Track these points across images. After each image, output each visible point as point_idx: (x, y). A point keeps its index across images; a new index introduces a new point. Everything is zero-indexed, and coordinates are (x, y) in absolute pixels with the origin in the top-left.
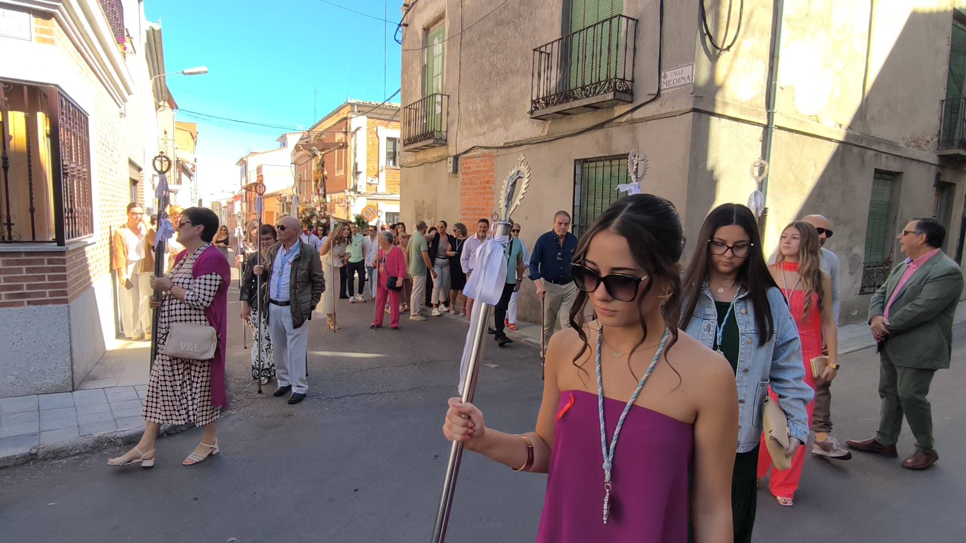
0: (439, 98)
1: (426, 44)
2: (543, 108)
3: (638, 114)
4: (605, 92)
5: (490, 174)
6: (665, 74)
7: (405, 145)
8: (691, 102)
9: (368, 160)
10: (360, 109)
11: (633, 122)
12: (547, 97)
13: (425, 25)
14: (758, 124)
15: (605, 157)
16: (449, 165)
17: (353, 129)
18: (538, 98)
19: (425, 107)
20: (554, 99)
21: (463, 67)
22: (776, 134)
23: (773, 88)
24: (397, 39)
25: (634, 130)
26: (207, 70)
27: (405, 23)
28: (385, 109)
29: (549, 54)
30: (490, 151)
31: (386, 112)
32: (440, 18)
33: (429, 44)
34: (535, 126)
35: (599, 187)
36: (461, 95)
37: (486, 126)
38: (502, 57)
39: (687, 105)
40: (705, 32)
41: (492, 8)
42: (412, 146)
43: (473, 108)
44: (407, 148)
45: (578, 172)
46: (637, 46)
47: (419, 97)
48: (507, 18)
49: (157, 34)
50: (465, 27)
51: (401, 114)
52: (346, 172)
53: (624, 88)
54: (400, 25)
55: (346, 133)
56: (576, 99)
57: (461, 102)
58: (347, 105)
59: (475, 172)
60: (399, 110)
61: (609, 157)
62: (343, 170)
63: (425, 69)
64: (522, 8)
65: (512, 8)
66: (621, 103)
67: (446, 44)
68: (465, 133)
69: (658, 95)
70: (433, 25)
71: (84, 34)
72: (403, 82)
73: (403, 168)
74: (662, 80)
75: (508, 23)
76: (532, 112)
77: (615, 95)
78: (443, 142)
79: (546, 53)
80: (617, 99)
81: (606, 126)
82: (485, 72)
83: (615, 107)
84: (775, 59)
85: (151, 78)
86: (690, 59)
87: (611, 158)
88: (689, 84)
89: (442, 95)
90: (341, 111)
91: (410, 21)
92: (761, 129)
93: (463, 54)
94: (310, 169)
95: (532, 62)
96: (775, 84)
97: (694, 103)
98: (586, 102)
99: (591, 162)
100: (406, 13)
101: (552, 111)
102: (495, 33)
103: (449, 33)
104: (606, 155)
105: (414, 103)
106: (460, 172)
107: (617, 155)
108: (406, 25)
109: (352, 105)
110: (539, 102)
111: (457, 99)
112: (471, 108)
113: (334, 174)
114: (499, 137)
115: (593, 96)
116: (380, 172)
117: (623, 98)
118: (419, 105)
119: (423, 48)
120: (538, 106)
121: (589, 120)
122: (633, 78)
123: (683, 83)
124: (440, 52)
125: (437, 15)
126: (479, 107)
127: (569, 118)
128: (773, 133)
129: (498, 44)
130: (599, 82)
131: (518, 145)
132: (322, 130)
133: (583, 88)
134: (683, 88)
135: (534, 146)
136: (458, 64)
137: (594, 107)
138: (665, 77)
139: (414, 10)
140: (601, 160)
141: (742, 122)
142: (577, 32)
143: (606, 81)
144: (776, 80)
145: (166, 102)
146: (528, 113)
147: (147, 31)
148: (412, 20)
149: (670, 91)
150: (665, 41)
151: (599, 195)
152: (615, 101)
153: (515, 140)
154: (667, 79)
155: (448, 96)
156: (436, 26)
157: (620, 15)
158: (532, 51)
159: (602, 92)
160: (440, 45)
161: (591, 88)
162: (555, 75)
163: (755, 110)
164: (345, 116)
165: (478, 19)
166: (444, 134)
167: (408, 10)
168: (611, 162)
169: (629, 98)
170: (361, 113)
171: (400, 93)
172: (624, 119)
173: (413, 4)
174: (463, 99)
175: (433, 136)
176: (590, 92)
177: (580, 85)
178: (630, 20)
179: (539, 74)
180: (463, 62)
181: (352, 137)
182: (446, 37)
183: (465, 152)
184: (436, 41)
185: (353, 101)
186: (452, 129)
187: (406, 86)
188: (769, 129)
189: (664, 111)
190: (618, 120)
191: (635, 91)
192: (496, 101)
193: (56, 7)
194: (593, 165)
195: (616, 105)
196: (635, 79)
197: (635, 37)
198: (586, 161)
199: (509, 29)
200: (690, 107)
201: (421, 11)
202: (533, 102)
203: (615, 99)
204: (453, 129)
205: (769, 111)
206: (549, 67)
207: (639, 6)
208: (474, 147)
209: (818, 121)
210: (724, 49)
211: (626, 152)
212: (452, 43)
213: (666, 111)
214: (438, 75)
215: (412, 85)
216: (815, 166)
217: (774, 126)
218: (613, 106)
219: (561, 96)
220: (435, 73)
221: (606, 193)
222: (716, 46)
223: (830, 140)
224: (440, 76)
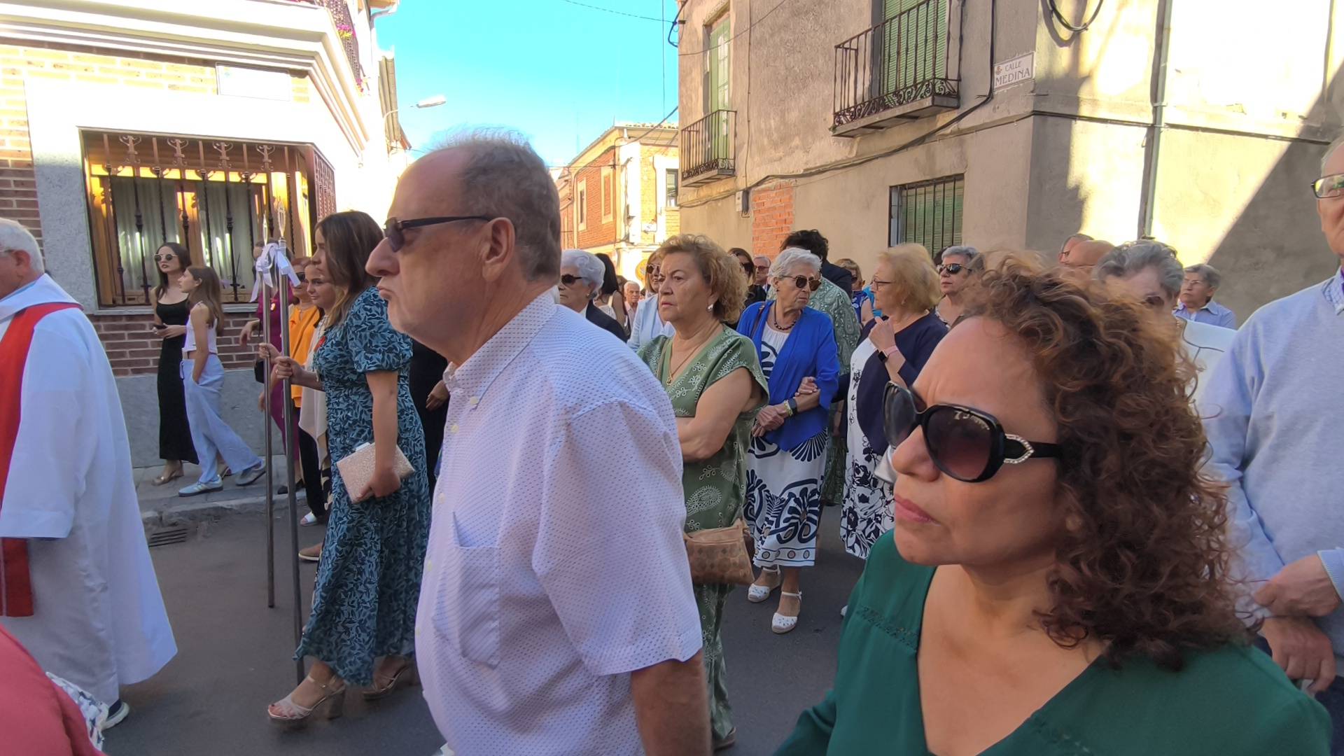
0: (724, 115)
1: (708, 44)
2: (849, 122)
3: (966, 123)
4: (922, 97)
5: (787, 210)
6: (998, 68)
7: (683, 179)
8: (1031, 102)
9: (643, 201)
10: (631, 134)
11: (961, 133)
12: (853, 107)
13: (706, 21)
14: (1138, 124)
15: (927, 181)
16: (737, 201)
17: (622, 162)
18: (843, 109)
19: (707, 128)
20: (863, 109)
21: (753, 73)
22: (1166, 136)
23: (1162, 70)
24: (671, 41)
25: (961, 144)
27: (682, 19)
28: (662, 131)
29: (854, 51)
30: (787, 180)
31: (664, 135)
32: (725, 9)
33: (713, 45)
34: (841, 145)
36: (751, 112)
37: (781, 149)
38: (800, 57)
39: (1026, 108)
40: (1051, 8)
42: (691, 180)
43: (766, 125)
44: (686, 182)
45: (894, 202)
46: (964, 32)
47: (700, 115)
49: (390, 64)
50: (755, 20)
51: (679, 137)
52: (615, 217)
53: (947, 90)
54: (675, 23)
55: (614, 166)
57: (751, 118)
58: (612, 131)
59: (769, 209)
60: (677, 132)
61: (932, 180)
62: (611, 215)
63: (707, 79)
66: (945, 109)
67: (732, 41)
68: (757, 159)
69: (990, 97)
70: (716, 20)
71: (331, 86)
72: (681, 96)
73: (683, 209)
74: (996, 76)
75: (807, 13)
76: (834, 128)
77: (933, 100)
78: (731, 173)
79: (851, 50)
80: (937, 106)
81: (927, 140)
82: (780, 78)
83: (938, 116)
84: (1165, 32)
85: (383, 115)
86: (1030, 47)
87: (935, 182)
88: (1027, 79)
89: (728, 111)
90: (608, 139)
91: (688, 16)
92: (1144, 131)
93: (753, 56)
94: (570, 216)
95: (833, 62)
96: (1165, 68)
97: (1035, 104)
98: (898, 111)
99: (910, 188)
100: (683, 6)
101: (859, 125)
102: (791, 26)
103: (735, 30)
104: (928, 178)
105: (693, 125)
106: (751, 210)
107: (942, 178)
108: (683, 22)
109: (621, 129)
110: (843, 115)
111: (746, 116)
112: (763, 126)
113: (601, 221)
114: (797, 163)
115: (908, 102)
116: (658, 216)
117: (945, 104)
118: (701, 126)
119: (705, 52)
120: (842, 119)
121: (907, 133)
122: (959, 75)
123: (1021, 79)
124: (726, 55)
125: (720, 6)
126: (773, 124)
127: (882, 133)
128: (1162, 135)
129: (795, 41)
130: (914, 85)
131: (821, 171)
132: (584, 165)
134: (1022, 85)
135: (840, 171)
136: (747, 70)
138: (998, 73)
139: (692, 3)
140: (923, 186)
141: (1111, 123)
142: (888, 21)
143: (923, 83)
144: (1166, 60)
145: (398, 142)
146: (830, 129)
147: (380, 62)
148: (690, 15)
149: (1005, 90)
150: (999, 24)
152: (936, 108)
153: (818, 165)
154: (1002, 74)
155: (736, 112)
156: (719, 21)
158: (834, 49)
159: (919, 98)
160: (726, 44)
163: (1132, 105)
164: (612, 144)
165: (770, 8)
166: (732, 162)
167: (685, 2)
168: (935, 187)
169: (953, 102)
170: (632, 139)
171: (677, 111)
172: (948, 131)
174: (754, 114)
175: (717, 165)
180: (753, 66)
181: (622, 171)
182: (732, 36)
183: (758, 184)
184: (721, 40)
185: (622, 124)
186: (740, 154)
187: (684, 103)
188: (1156, 129)
189: (997, 117)
190: (942, 132)
191: (962, 93)
192: (793, 116)
193: (310, 65)
194: (912, 192)
195: (939, 112)
196: (962, 76)
197: (962, 21)
198: (903, 187)
199: (808, 20)
200: (1030, 109)
201: (700, 2)
202: (836, 115)
203: (933, 105)
204: (742, 155)
205: (1156, 105)
206: (857, 68)
208: (768, 177)
209: (1243, 112)
210: (1080, 28)
211: (953, 173)
212: (739, 43)
213: (1000, 118)
214: (724, 85)
215: (692, 100)
216: (1239, 176)
217: (1163, 125)
218: (934, 115)
219: (869, 105)
220: (720, 83)
221: (929, 227)
222: (1067, 26)
223: (1266, 137)
224: (726, 87)
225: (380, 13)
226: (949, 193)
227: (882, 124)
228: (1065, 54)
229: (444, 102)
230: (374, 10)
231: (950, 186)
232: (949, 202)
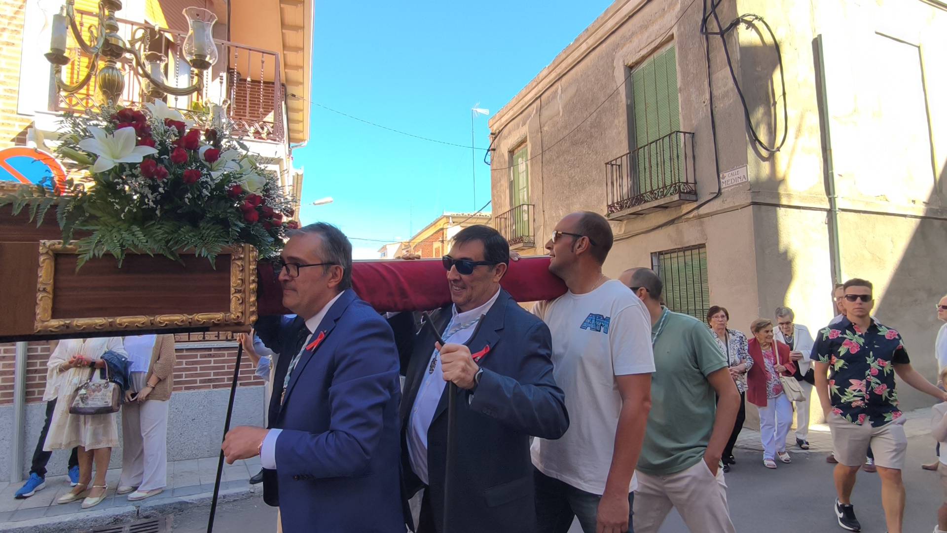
0: (525, 207)
1: (512, 163)
2: (619, 211)
3: (703, 210)
4: (671, 194)
6: (723, 175)
8: (750, 197)
10: (455, 220)
11: (700, 217)
12: (621, 201)
13: (510, 149)
14: (821, 209)
15: (678, 249)
18: (613, 203)
19: (514, 217)
20: (627, 203)
21: (545, 181)
22: (840, 216)
23: (830, 175)
24: (486, 161)
25: (701, 224)
26: (332, 200)
27: (493, 148)
28: (478, 218)
29: (619, 166)
32: (523, 142)
33: (515, 163)
35: (675, 275)
36: (545, 205)
38: (579, 170)
39: (746, 200)
40: (754, 137)
41: (567, 132)
43: (556, 214)
45: (655, 263)
46: (695, 154)
47: (508, 208)
48: (580, 138)
49: (299, 177)
50: (545, 148)
51: (493, 222)
53: (688, 190)
54: (488, 150)
55: (443, 241)
56: (646, 201)
57: (545, 209)
58: (442, 219)
60: (491, 219)
61: (682, 248)
63: (512, 184)
64: (593, 130)
65: (585, 130)
66: (687, 202)
67: (529, 163)
70: (517, 149)
72: (493, 196)
74: (722, 180)
75: (582, 143)
77: (680, 196)
78: (532, 245)
79: (616, 165)
80: (683, 200)
81: (676, 222)
82: (565, 183)
83: (682, 206)
84: (828, 152)
86: (744, 161)
87: (684, 250)
88: (745, 182)
89: (528, 205)
90: (438, 223)
91: (497, 146)
92: (825, 213)
93: (545, 170)
95: (605, 172)
96: (832, 172)
97: (752, 198)
98: (655, 203)
99: (666, 254)
100: (494, 141)
101: (626, 213)
102: (571, 151)
103: (531, 154)
104: (679, 247)
105: (504, 214)
107: (689, 247)
108: (494, 150)
109: (448, 217)
110: (614, 206)
111: (541, 207)
112: (554, 214)
115: (661, 198)
117: (688, 198)
118: (508, 215)
119: (509, 168)
120: (613, 209)
121: (661, 218)
122: (695, 180)
123: (740, 182)
124: (525, 169)
125: (520, 140)
126: (561, 213)
127: (643, 218)
128: (838, 216)
129: (574, 160)
130: (665, 186)
132: (421, 241)
133: (652, 192)
134: (741, 186)
136: (541, 179)
137: (664, 207)
138: (723, 178)
139: (500, 138)
140: (675, 252)
141: (803, 209)
142: (641, 148)
143: (671, 186)
144: (832, 169)
147: (293, 176)
148: (499, 145)
149: (730, 189)
150: (720, 148)
151: (676, 282)
152: (681, 201)
154: (727, 178)
155: (534, 205)
156: (519, 149)
157: (678, 132)
158: (604, 165)
159: (669, 195)
160: (524, 163)
161: (658, 192)
162: (626, 183)
163: (815, 197)
164: (441, 227)
165: (556, 141)
166: (532, 238)
167: (495, 138)
168: (684, 253)
169: (694, 198)
170: (455, 224)
171: (490, 204)
172: (691, 215)
173: (499, 133)
174: (547, 207)
175: (523, 240)
176: (658, 195)
177: (649, 189)
178: (686, 134)
179: (612, 183)
180: (545, 176)
181: (448, 244)
182: (529, 157)
184: (520, 161)
185: (448, 214)
186: (539, 233)
187: (496, 199)
188: (833, 212)
189: (726, 206)
190: (686, 216)
191: (698, 191)
194: (667, 256)
195: (683, 204)
196: (697, 180)
197: (693, 147)
198: (661, 253)
199: (583, 147)
200: (749, 201)
201: (506, 137)
202: (609, 206)
203: (680, 199)
205: (830, 197)
206: (621, 177)
207: (693, 122)
209: (887, 200)
210: (774, 150)
211: (697, 243)
212: (534, 162)
213: (729, 206)
214: (524, 188)
215: (501, 197)
216: (892, 241)
217: (837, 209)
218: (680, 206)
219: (633, 200)
220: (521, 187)
221: (683, 280)
222: (766, 149)
223: (905, 216)
224: (525, 189)
225: (296, 146)
226: (696, 257)
227: (641, 212)
228: (766, 167)
229: (331, 202)
230: (292, 144)
231: (696, 252)
232: (696, 263)
